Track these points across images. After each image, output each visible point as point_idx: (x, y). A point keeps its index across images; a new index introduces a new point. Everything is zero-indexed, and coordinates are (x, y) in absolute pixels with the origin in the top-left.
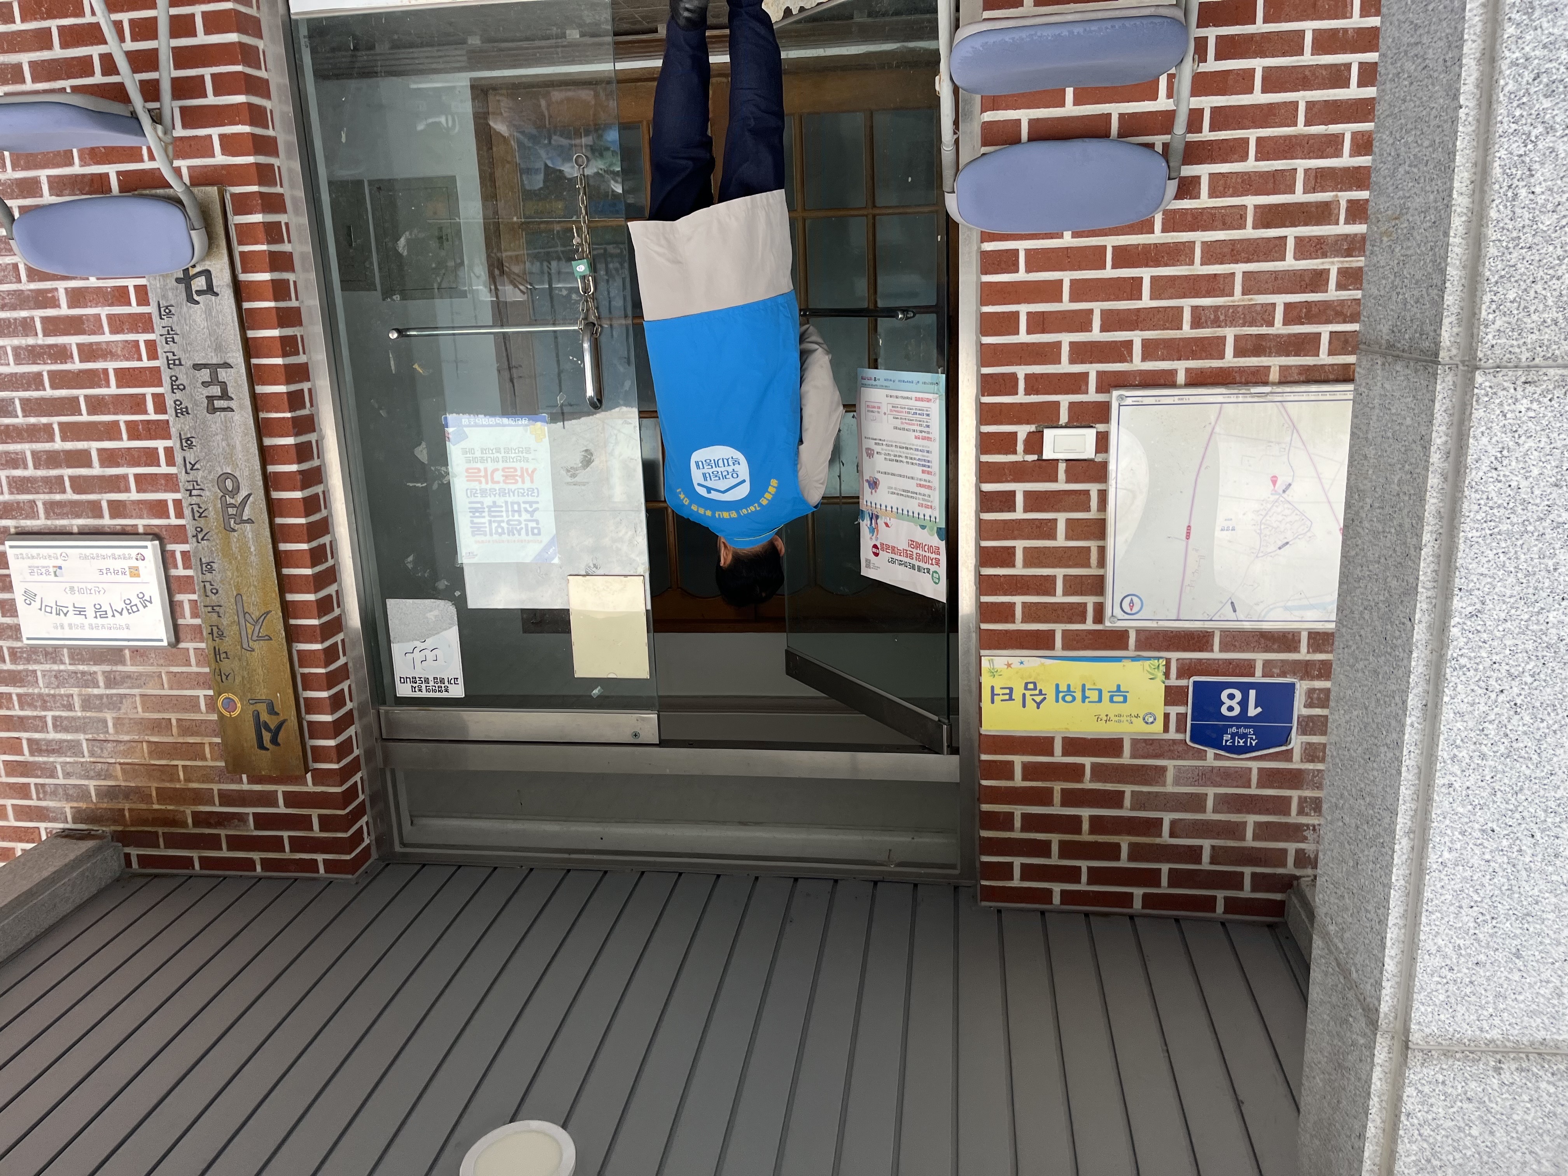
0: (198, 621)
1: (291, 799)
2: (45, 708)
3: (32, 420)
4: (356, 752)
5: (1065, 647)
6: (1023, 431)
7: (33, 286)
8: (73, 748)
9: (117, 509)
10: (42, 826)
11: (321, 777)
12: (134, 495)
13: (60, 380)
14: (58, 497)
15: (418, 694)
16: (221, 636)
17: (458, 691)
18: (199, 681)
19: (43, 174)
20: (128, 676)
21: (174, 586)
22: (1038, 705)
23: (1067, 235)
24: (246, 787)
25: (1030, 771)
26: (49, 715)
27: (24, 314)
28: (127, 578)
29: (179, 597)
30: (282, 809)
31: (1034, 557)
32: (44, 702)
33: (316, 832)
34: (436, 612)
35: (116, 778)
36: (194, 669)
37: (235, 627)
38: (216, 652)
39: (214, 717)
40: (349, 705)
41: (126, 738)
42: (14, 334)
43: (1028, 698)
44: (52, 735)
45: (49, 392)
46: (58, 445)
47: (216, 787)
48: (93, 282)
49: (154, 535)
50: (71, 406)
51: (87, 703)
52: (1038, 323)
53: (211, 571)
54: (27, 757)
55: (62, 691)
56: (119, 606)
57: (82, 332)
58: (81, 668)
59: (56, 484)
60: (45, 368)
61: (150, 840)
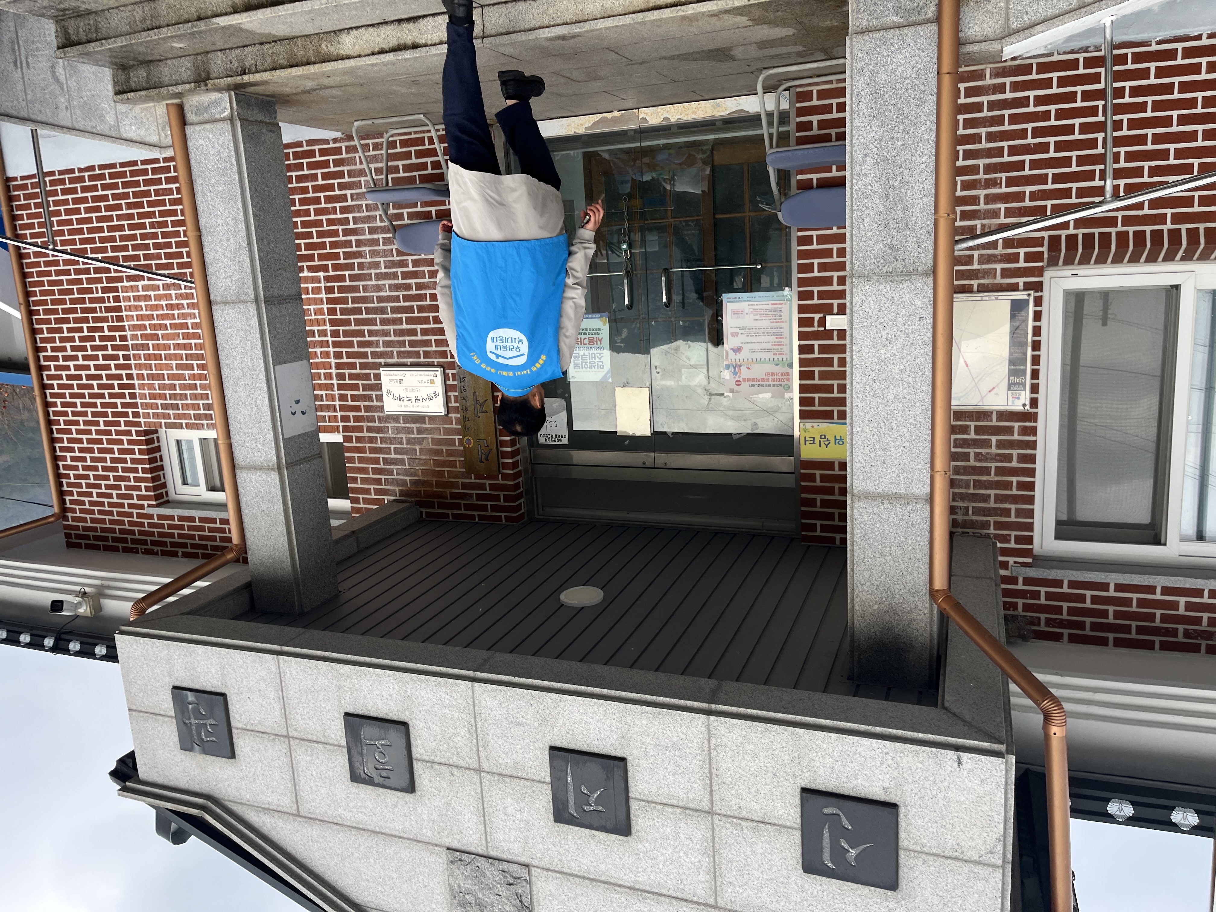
0: (457, 405)
1: (493, 487)
2: (391, 444)
3: (395, 316)
4: (520, 468)
5: (838, 419)
6: (817, 317)
7: (398, 258)
8: (401, 462)
9: (427, 354)
10: (386, 498)
11: (505, 477)
12: (434, 348)
13: (407, 298)
14: (403, 349)
15: (548, 443)
16: (466, 411)
17: (565, 441)
18: (456, 432)
19: (405, 211)
20: (426, 429)
21: (448, 388)
22: (827, 446)
23: (835, 228)
24: (473, 481)
25: (824, 478)
26: (392, 446)
27: (394, 270)
28: (429, 385)
29: (449, 394)
30: (488, 492)
31: (824, 375)
32: (391, 441)
33: (502, 503)
34: (557, 404)
35: (418, 476)
36: (454, 426)
37: (473, 407)
38: (464, 418)
39: (462, 448)
40: (518, 446)
41: (424, 457)
42: (390, 279)
43: (822, 443)
44: (393, 456)
45: (402, 304)
46: (404, 326)
47: (460, 481)
48: (423, 256)
49: (440, 365)
50: (410, 309)
51: (409, 441)
52: (823, 267)
53: (464, 381)
54: (382, 466)
55: (399, 436)
56: (425, 397)
57: (417, 278)
58: (408, 425)
59: (402, 344)
60: (401, 293)
61: (431, 505)
